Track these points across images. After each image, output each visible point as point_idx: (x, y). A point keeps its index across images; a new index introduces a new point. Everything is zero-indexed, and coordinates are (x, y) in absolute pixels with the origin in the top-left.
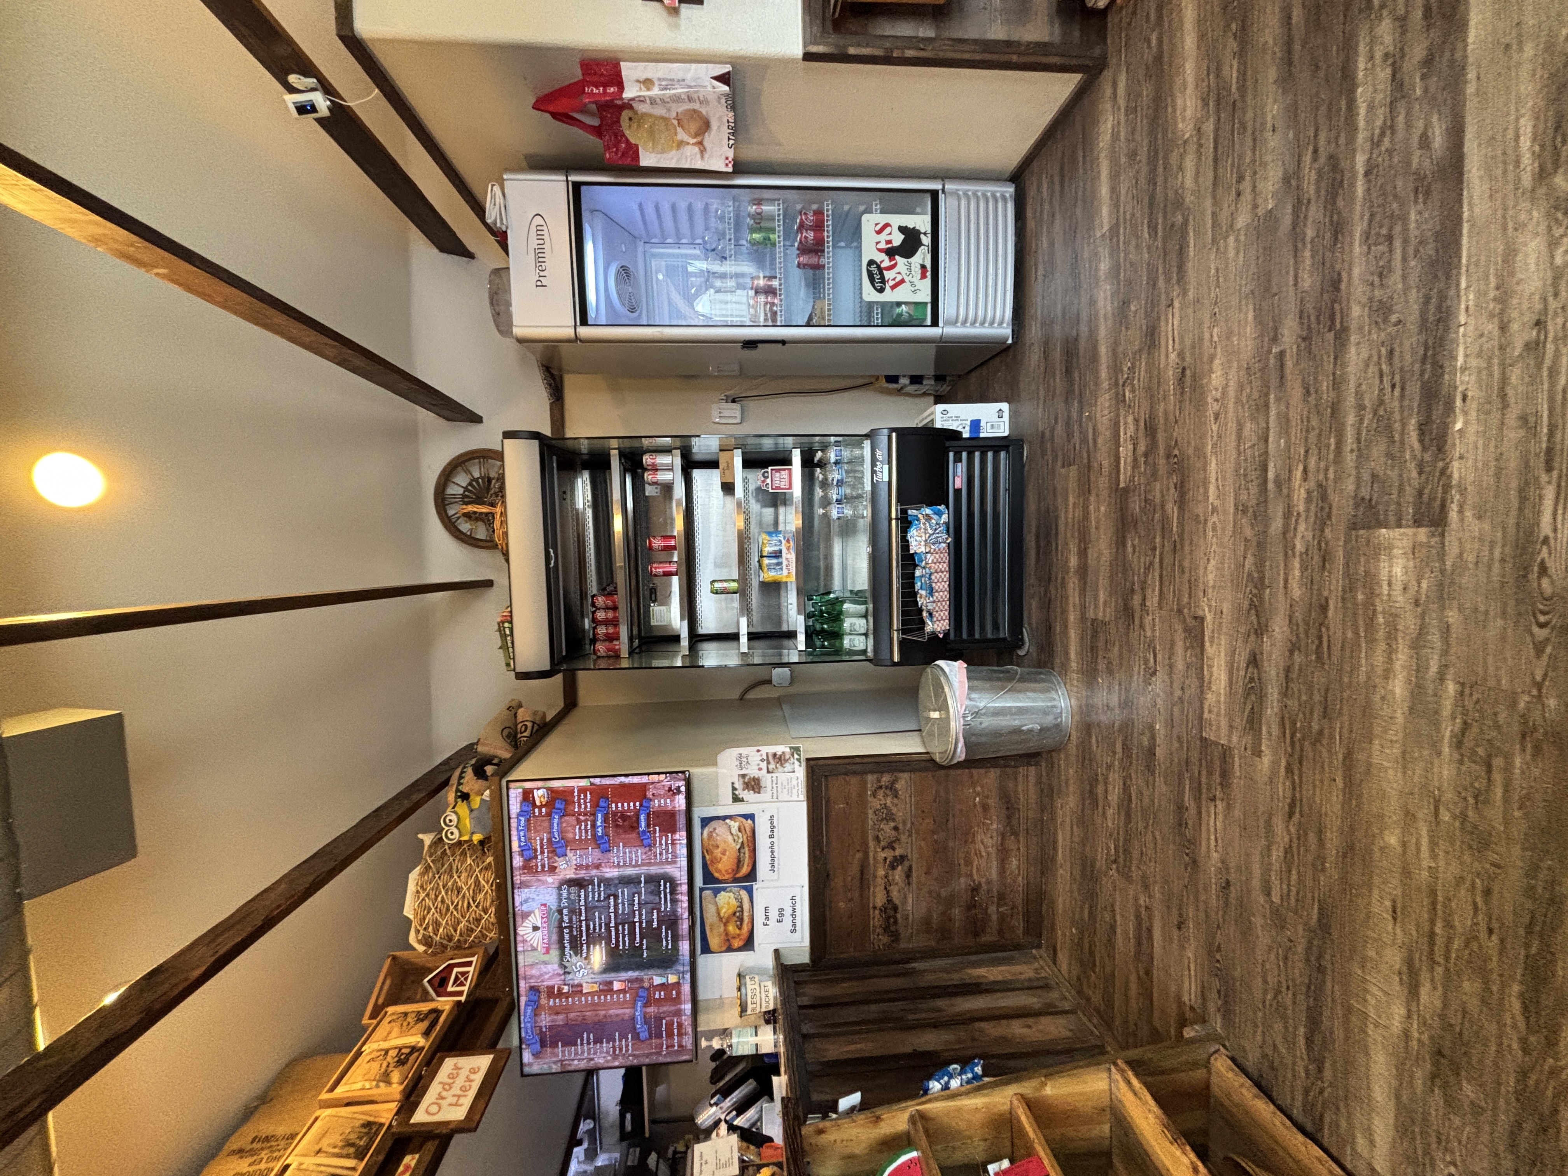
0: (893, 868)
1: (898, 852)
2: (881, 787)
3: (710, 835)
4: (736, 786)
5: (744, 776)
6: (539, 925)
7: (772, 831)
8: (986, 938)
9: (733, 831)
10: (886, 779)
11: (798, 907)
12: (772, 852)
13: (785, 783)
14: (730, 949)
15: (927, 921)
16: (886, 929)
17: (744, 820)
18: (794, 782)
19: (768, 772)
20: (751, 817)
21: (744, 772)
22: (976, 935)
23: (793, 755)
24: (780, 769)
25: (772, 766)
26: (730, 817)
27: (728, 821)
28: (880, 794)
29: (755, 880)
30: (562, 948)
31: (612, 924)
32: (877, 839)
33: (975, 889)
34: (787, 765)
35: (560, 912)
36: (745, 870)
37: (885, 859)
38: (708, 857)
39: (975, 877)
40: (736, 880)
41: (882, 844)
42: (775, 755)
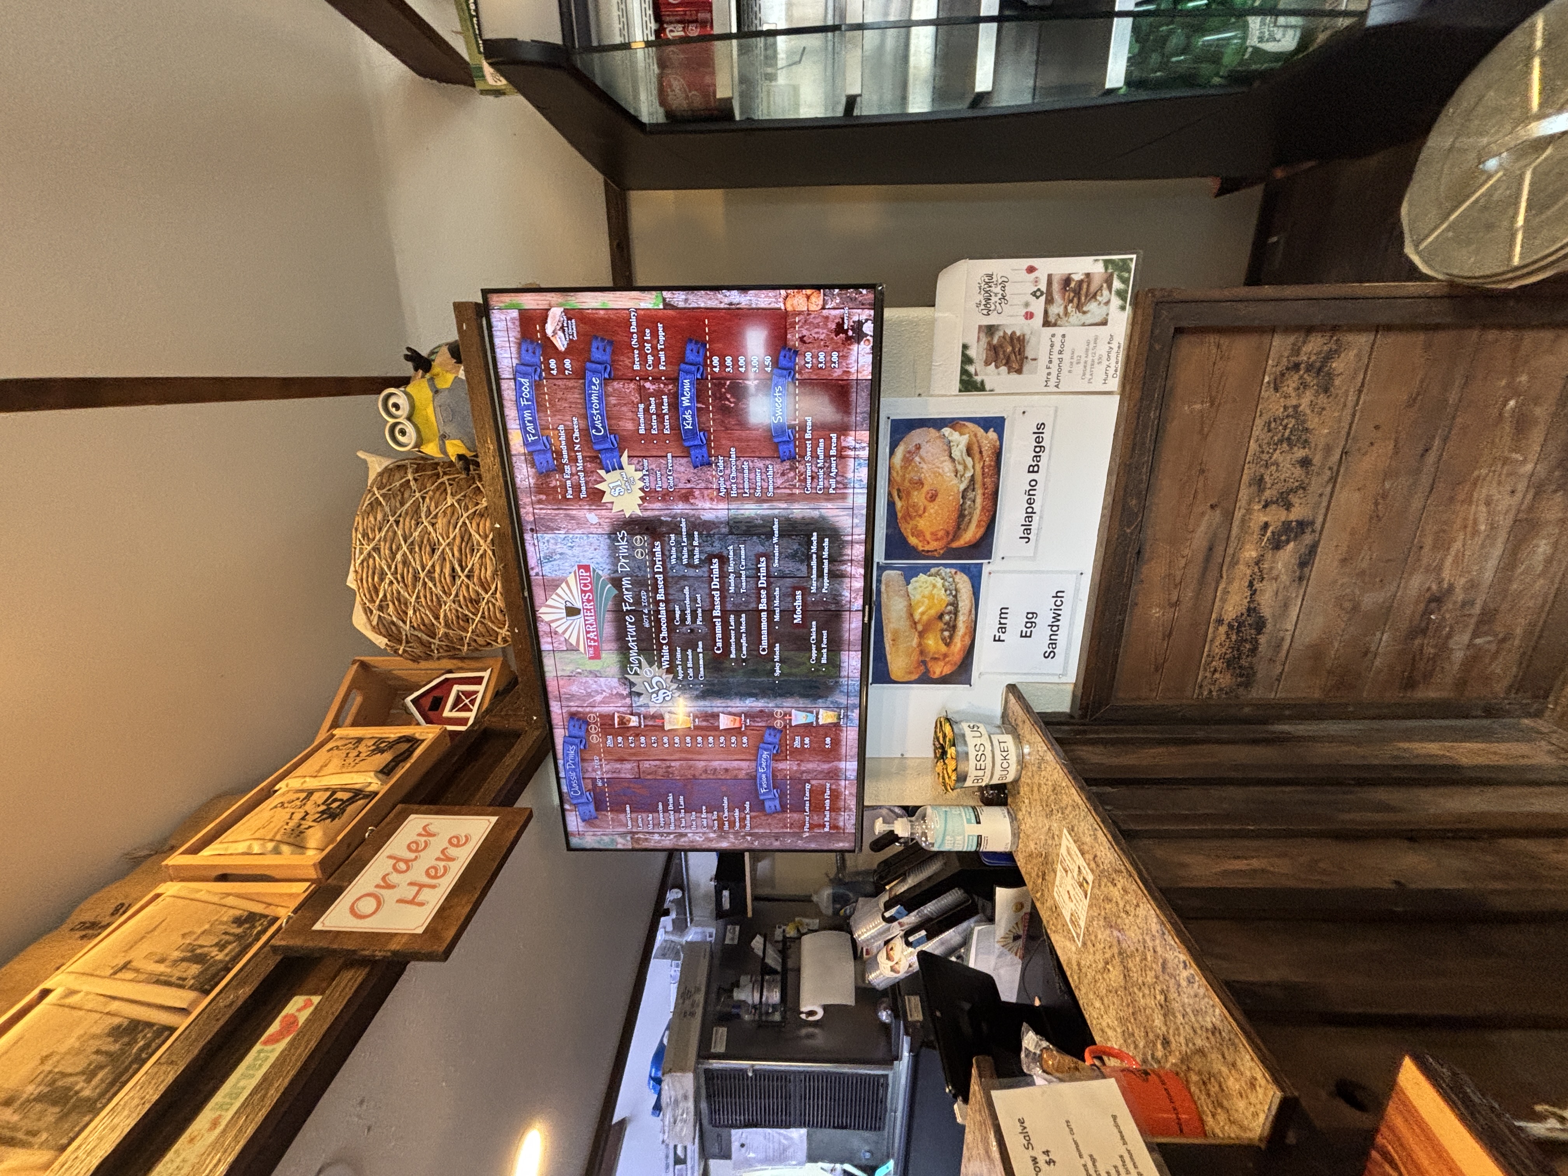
0: (1277, 545)
1: (1297, 513)
2: (1296, 367)
3: (908, 460)
4: (972, 353)
5: (990, 330)
6: (578, 605)
7: (1037, 457)
8: (1431, 693)
9: (956, 454)
10: (1315, 345)
11: (1065, 612)
12: (1030, 502)
13: (1080, 352)
14: (925, 679)
15: (1316, 653)
16: (1231, 663)
17: (980, 431)
18: (1103, 349)
19: (1046, 323)
20: (996, 424)
21: (992, 320)
22: (1410, 684)
23: (1109, 282)
24: (1075, 317)
25: (1056, 309)
26: (952, 423)
27: (946, 431)
28: (1292, 383)
29: (988, 555)
30: (624, 649)
31: (717, 613)
32: (1259, 482)
33: (1437, 600)
34: (1092, 306)
35: (617, 582)
36: (971, 534)
37: (1266, 525)
38: (899, 504)
39: (1446, 574)
40: (951, 553)
41: (1267, 494)
42: (1067, 281)
